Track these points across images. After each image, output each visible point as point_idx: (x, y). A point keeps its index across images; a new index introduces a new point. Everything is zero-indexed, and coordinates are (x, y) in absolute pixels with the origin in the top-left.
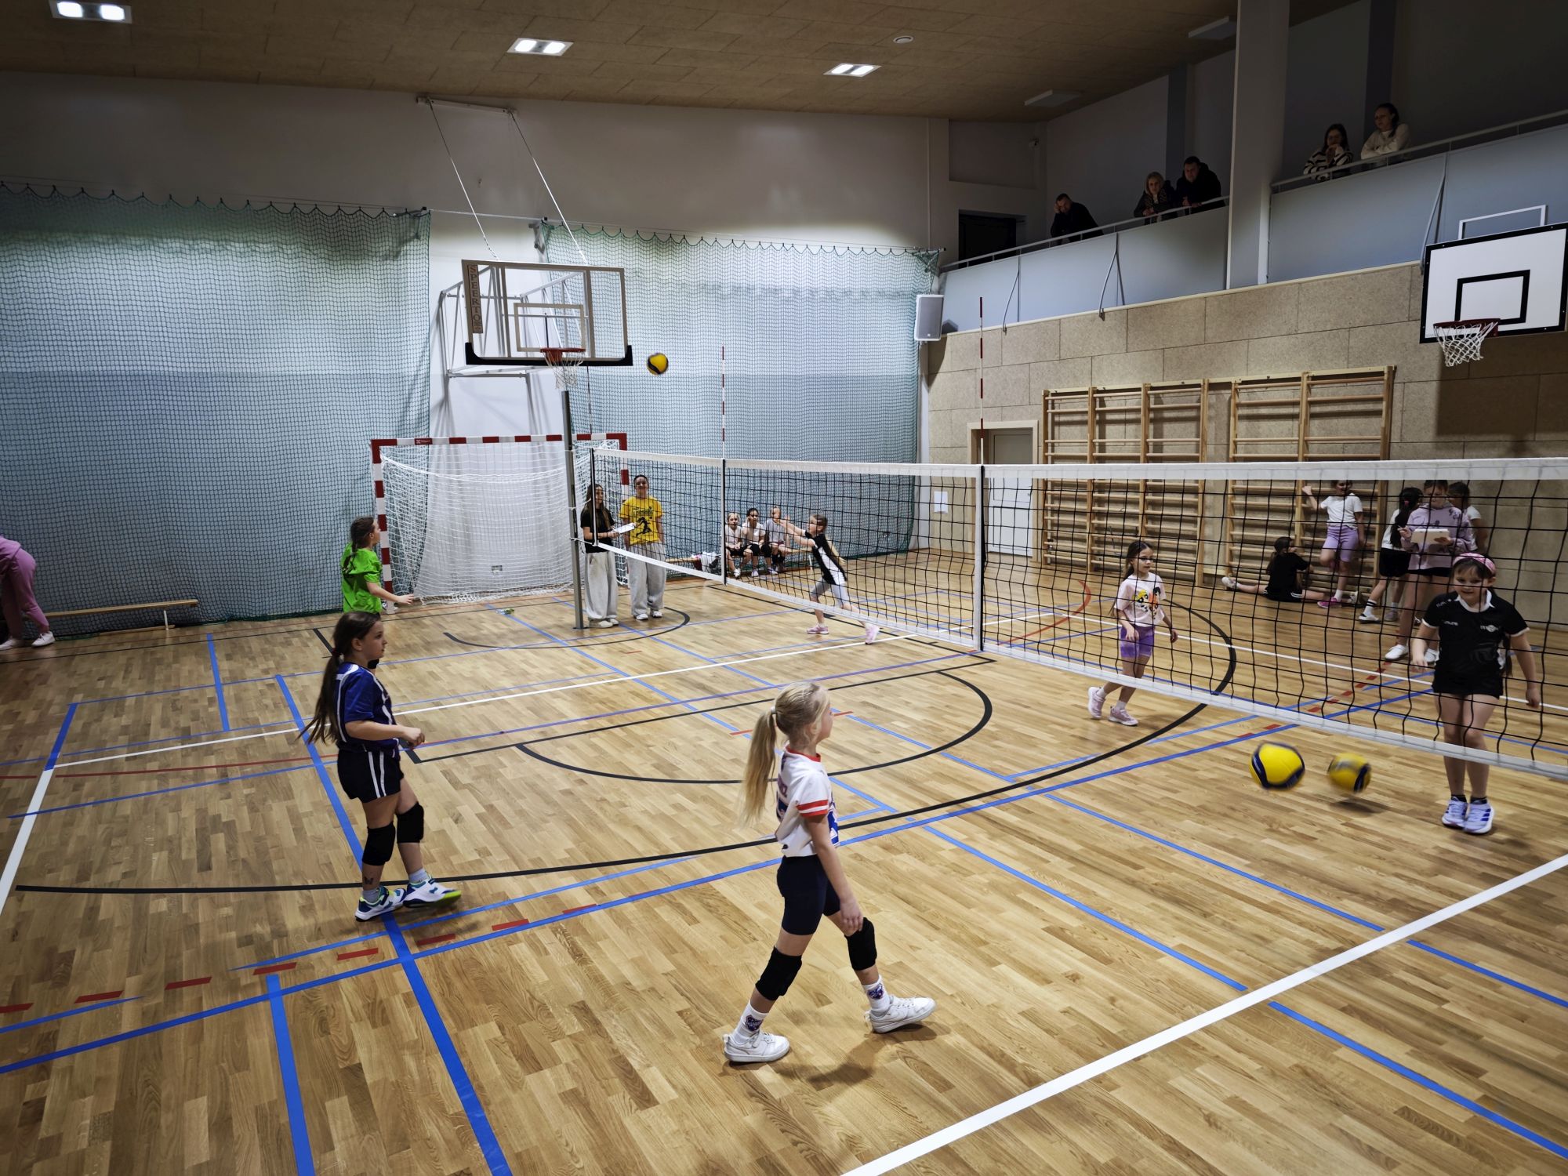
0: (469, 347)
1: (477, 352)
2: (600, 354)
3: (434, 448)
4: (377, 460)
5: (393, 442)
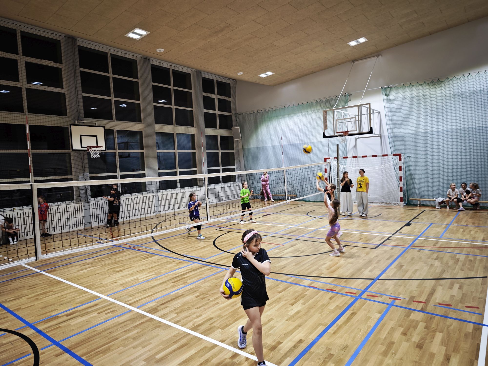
0: (324, 133)
1: (326, 135)
2: (361, 131)
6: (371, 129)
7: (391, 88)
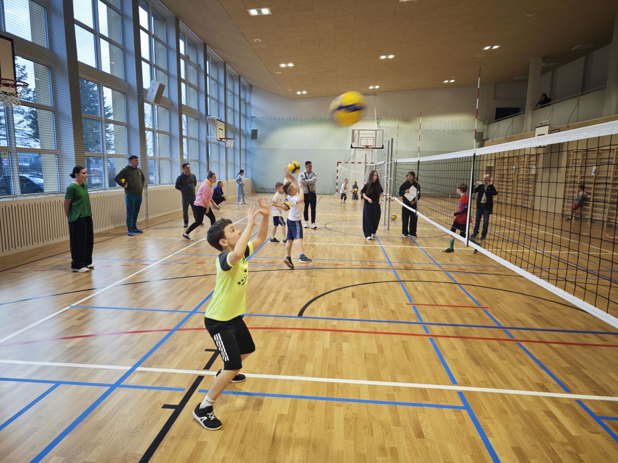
0: (351, 145)
1: (353, 146)
2: (377, 147)
3: (348, 164)
4: (338, 166)
5: (341, 163)
6: (383, 146)
7: (381, 119)
